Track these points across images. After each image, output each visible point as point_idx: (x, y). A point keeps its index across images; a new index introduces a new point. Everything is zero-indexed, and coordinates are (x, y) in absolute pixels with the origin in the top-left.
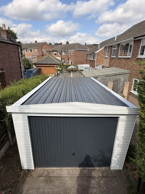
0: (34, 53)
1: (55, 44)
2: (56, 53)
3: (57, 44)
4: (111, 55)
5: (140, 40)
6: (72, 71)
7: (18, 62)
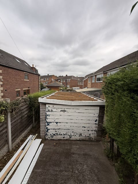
0: (47, 80)
1: (59, 76)
2: (60, 81)
3: (60, 76)
4: (92, 81)
5: (107, 73)
6: (69, 90)
7: (38, 84)
